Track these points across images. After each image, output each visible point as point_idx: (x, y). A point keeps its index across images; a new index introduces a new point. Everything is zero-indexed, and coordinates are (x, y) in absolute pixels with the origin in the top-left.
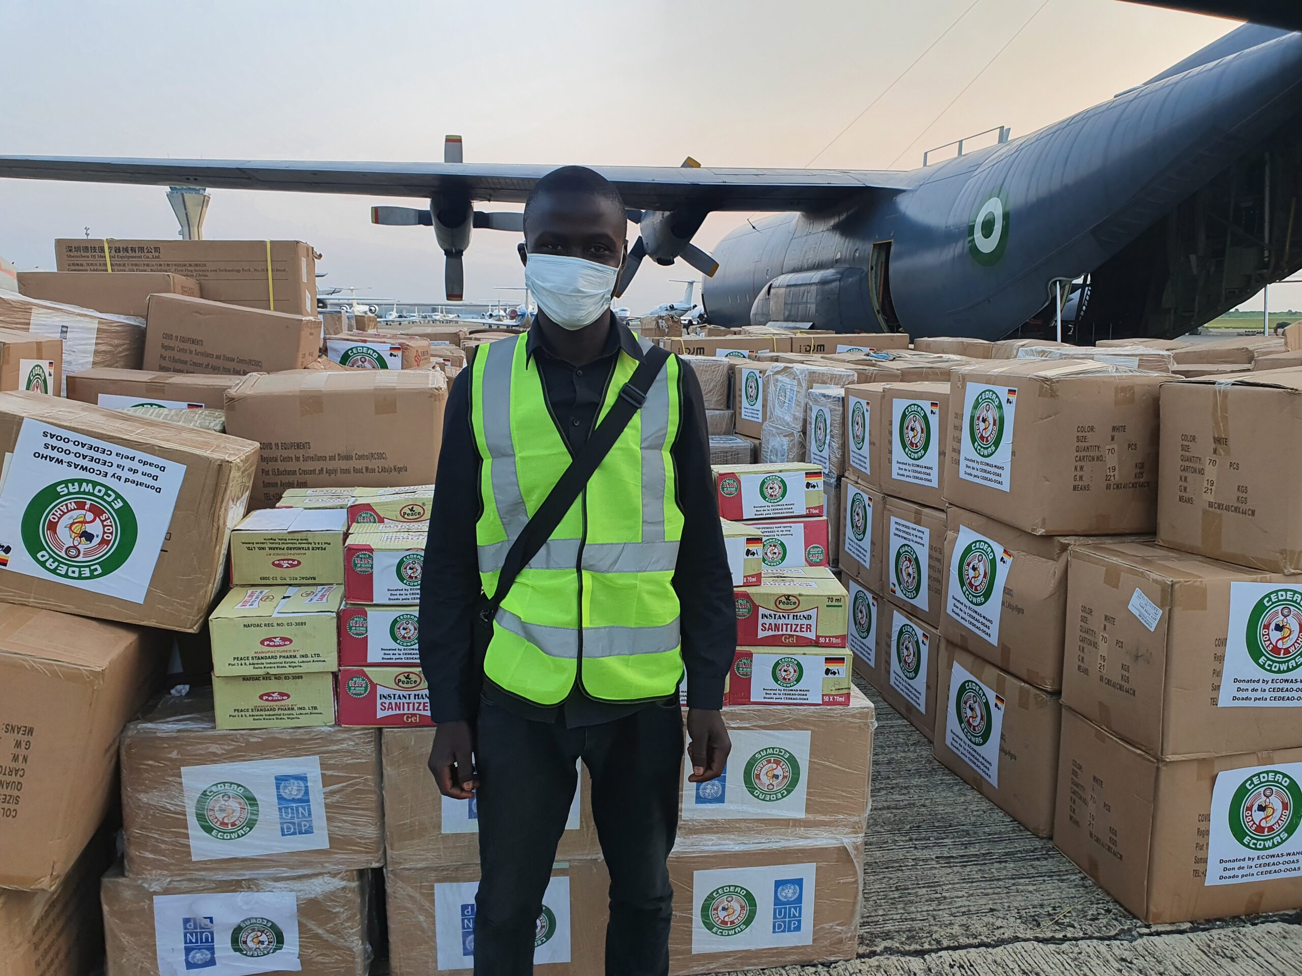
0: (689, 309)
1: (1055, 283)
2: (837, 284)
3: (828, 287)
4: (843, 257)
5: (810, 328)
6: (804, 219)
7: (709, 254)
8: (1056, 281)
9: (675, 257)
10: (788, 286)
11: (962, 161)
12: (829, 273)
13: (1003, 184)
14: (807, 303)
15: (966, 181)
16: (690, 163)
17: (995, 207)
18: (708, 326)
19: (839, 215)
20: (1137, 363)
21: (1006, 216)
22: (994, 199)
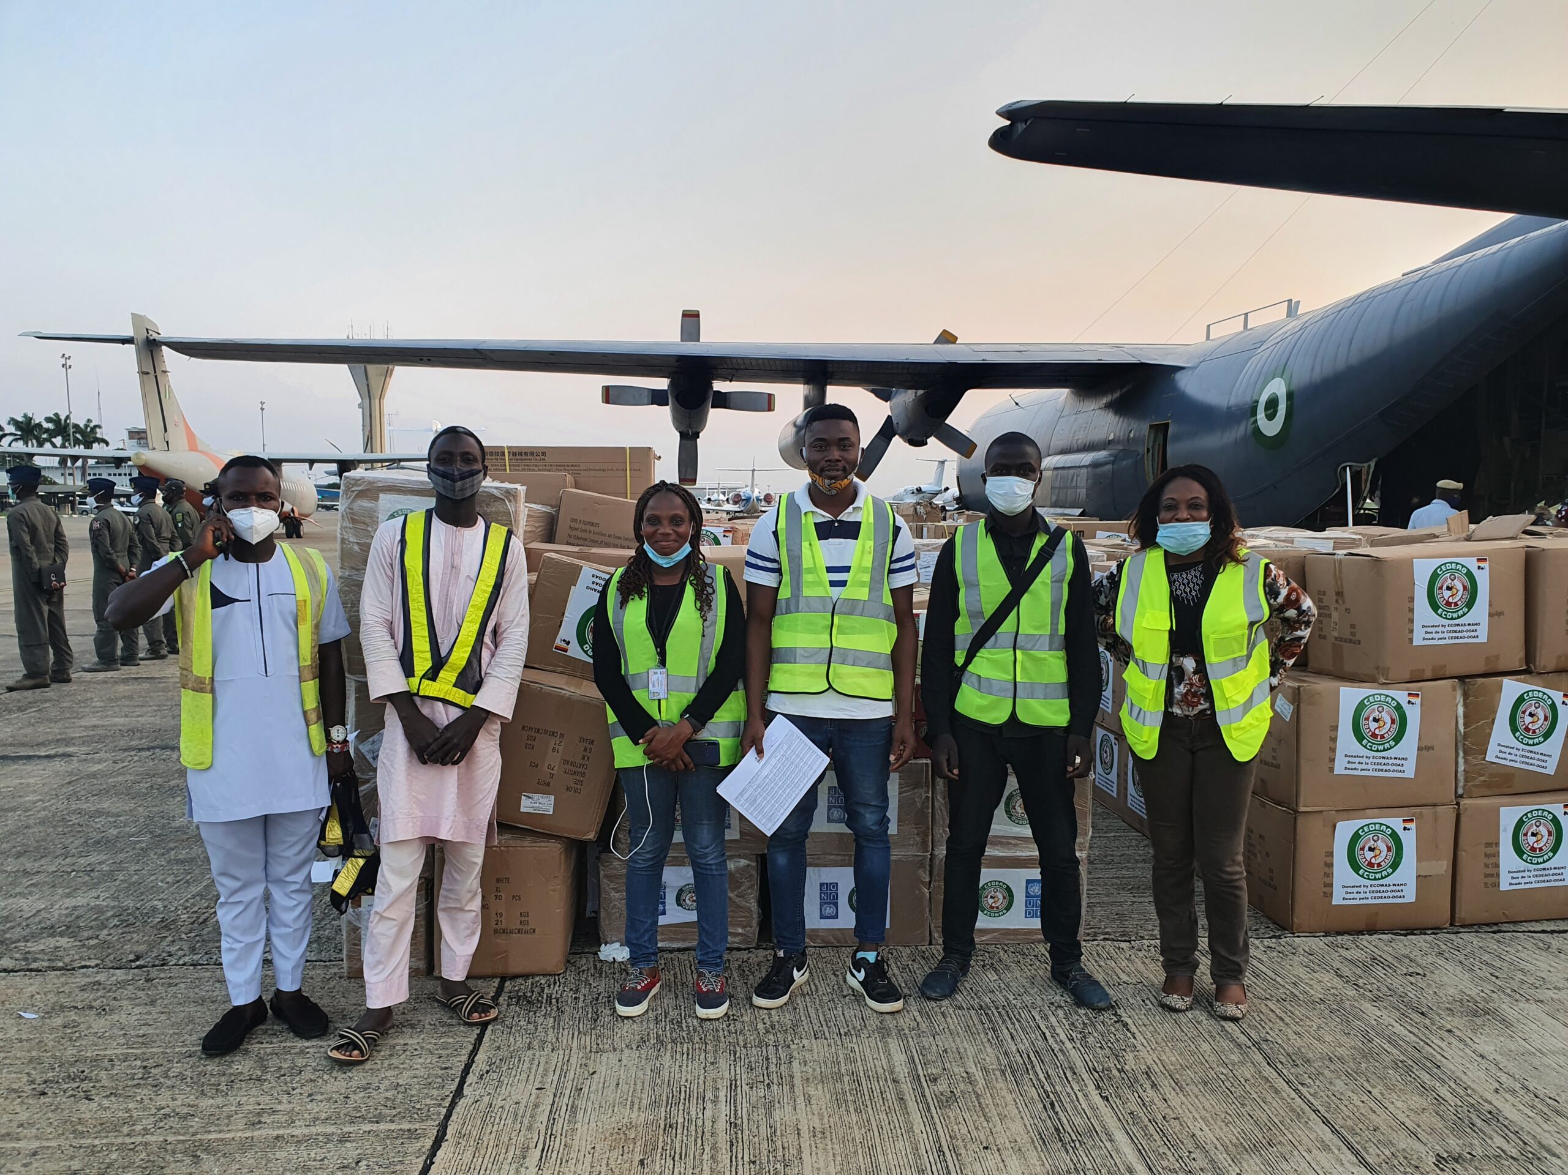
0: (940, 492)
1: (1345, 468)
2: (1110, 467)
3: (1099, 470)
4: (1117, 438)
5: (1080, 515)
6: (1073, 396)
7: (965, 433)
8: (1345, 467)
9: (929, 437)
10: (1056, 469)
11: (1245, 337)
12: (1101, 455)
13: (1286, 364)
14: (1076, 487)
15: (1250, 359)
16: (947, 338)
17: (1278, 387)
18: (967, 512)
19: (1112, 392)
20: (1332, 545)
21: (1290, 396)
22: (1278, 380)
